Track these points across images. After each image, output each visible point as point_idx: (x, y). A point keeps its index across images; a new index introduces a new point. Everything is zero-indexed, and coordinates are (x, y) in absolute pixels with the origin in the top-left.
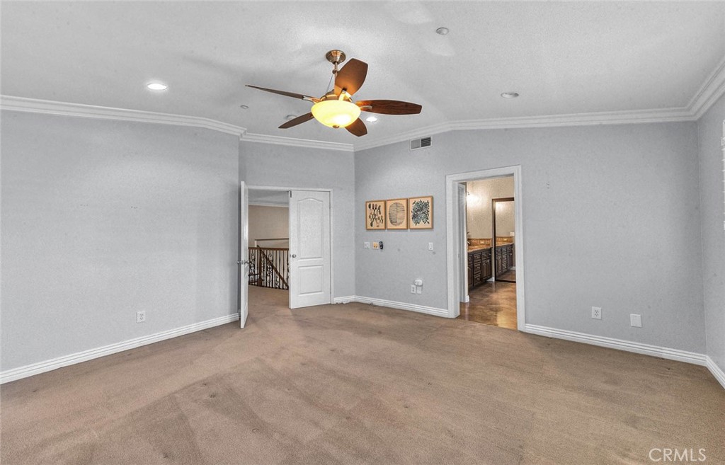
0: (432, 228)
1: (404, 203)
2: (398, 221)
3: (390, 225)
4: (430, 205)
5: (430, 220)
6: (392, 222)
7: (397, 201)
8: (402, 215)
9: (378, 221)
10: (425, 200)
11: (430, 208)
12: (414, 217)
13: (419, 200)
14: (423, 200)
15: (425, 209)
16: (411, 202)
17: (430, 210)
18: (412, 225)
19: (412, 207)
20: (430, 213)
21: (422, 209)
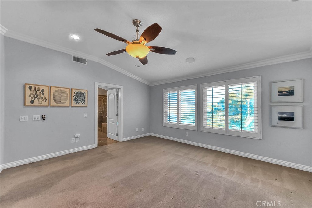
0: (87, 106)
1: (68, 91)
2: (62, 101)
3: (53, 103)
4: (86, 94)
5: (86, 102)
6: (55, 101)
7: (61, 89)
8: (65, 97)
9: (41, 100)
10: (83, 92)
11: (86, 96)
12: (75, 100)
13: (79, 91)
14: (81, 91)
15: (82, 96)
16: (74, 91)
17: (86, 97)
18: (74, 104)
19: (74, 94)
20: (86, 99)
21: (81, 96)
